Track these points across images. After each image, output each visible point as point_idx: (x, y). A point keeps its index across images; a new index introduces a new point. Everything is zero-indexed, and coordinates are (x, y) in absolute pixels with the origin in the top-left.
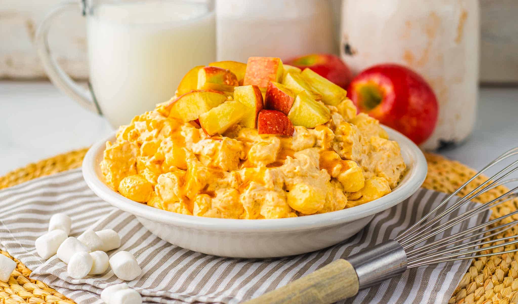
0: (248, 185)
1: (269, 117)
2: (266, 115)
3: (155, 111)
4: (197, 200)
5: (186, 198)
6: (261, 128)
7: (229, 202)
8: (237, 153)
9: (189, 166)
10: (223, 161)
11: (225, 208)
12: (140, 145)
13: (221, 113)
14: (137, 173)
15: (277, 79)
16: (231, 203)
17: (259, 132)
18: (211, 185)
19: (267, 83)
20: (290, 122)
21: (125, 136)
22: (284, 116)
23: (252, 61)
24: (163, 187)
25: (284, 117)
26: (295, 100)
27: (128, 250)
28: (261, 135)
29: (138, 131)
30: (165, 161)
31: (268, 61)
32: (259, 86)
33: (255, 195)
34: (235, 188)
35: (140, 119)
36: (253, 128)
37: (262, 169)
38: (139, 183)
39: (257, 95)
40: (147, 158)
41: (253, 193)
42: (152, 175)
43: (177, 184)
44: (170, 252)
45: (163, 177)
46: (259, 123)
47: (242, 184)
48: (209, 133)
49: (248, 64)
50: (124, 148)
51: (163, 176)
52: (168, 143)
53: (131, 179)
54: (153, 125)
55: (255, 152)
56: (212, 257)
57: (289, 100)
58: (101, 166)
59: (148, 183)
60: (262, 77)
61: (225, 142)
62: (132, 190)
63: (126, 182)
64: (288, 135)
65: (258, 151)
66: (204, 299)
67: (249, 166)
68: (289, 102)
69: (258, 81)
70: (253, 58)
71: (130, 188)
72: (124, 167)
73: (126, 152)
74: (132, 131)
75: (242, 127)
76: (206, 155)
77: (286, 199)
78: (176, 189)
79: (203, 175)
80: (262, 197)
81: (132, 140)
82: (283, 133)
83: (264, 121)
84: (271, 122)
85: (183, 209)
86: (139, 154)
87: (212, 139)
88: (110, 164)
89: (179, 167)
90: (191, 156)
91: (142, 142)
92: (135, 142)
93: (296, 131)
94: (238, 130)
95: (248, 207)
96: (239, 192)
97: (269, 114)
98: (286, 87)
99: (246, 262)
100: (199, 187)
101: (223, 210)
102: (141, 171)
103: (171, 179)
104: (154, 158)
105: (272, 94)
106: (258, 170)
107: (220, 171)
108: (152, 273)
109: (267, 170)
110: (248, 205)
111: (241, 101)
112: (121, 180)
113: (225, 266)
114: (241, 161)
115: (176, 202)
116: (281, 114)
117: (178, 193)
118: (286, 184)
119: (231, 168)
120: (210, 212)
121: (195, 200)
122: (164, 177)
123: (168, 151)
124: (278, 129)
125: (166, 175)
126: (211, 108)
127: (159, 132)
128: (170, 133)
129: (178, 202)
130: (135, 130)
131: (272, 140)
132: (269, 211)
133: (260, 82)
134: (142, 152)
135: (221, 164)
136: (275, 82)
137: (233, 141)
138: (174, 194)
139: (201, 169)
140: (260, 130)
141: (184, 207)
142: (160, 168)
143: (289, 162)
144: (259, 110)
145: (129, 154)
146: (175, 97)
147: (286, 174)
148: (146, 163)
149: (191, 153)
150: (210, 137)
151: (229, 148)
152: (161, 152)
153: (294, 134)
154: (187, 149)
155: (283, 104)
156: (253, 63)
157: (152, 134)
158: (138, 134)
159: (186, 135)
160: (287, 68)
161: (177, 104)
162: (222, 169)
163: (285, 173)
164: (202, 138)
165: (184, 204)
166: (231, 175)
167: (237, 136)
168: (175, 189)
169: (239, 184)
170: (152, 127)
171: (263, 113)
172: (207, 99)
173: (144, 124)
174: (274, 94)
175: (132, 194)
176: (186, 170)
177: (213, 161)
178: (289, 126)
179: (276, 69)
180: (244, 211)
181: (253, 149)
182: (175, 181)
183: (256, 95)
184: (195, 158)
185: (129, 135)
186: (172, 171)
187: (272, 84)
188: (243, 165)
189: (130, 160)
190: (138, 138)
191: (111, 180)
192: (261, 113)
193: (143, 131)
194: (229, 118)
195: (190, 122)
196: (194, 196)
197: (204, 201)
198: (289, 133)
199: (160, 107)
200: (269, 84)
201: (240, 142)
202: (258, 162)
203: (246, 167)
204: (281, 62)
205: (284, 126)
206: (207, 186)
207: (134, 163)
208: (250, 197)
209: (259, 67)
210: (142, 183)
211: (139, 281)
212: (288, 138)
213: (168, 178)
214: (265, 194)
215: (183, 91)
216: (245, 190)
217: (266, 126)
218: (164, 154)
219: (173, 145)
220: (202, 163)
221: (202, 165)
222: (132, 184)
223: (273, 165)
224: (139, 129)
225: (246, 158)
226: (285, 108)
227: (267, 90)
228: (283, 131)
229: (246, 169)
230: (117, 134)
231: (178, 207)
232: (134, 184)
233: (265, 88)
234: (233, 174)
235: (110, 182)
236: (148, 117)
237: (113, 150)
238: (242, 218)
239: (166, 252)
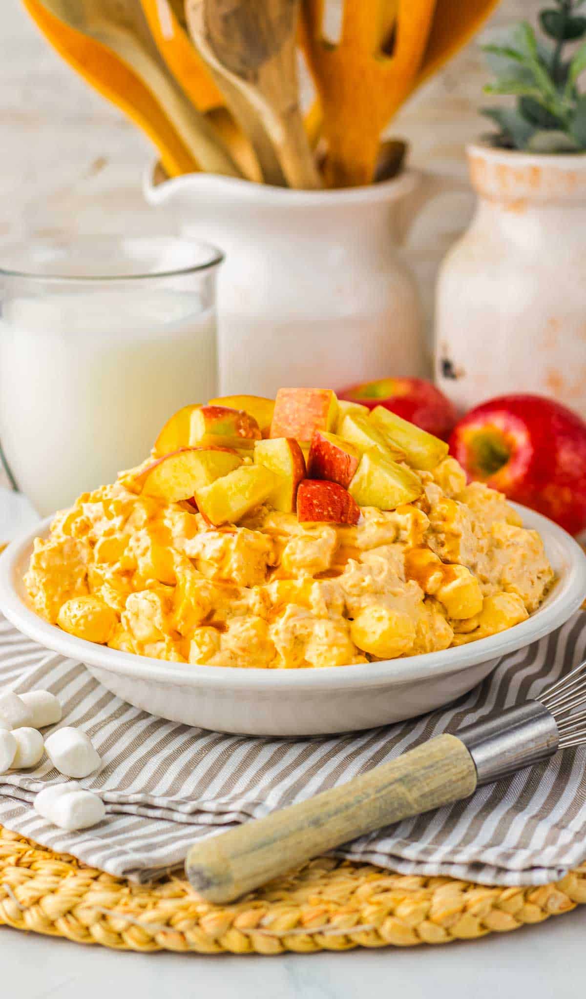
0: (283, 610)
1: (316, 493)
2: (311, 488)
3: (117, 485)
4: (196, 638)
5: (176, 633)
6: (303, 511)
7: (250, 639)
8: (263, 554)
9: (180, 578)
10: (239, 569)
11: (244, 650)
12: (92, 543)
13: (233, 486)
14: (89, 592)
15: (328, 427)
16: (254, 641)
17: (299, 518)
18: (219, 611)
19: (310, 434)
20: (353, 501)
21: (66, 529)
22: (342, 489)
23: (284, 396)
24: (137, 615)
25: (342, 491)
26: (361, 463)
27: (75, 725)
28: (303, 523)
29: (88, 518)
30: (137, 571)
31: (312, 396)
32: (297, 438)
33: (295, 626)
34: (259, 615)
35: (91, 499)
36: (288, 512)
37: (306, 581)
38: (94, 610)
39: (295, 454)
40: (105, 565)
41: (291, 623)
42: (115, 595)
43: (159, 611)
44: (148, 728)
45: (135, 599)
46: (298, 502)
47: (272, 608)
48: (213, 521)
49: (277, 401)
50: (66, 549)
51: (135, 596)
52: (143, 540)
53: (80, 603)
54: (117, 510)
55: (293, 554)
56: (222, 735)
57: (350, 462)
58: (26, 580)
59: (110, 609)
60: (303, 423)
61: (242, 536)
62: (82, 621)
63: (70, 608)
64: (349, 522)
65: (298, 551)
66: (211, 806)
67: (283, 578)
68: (349, 465)
69: (295, 430)
70: (285, 391)
71: (78, 617)
72: (67, 583)
73: (69, 556)
74: (79, 520)
75: (270, 510)
76: (209, 559)
77: (349, 632)
78: (158, 618)
79: (204, 594)
80: (309, 630)
81: (80, 536)
82: (340, 518)
83: (308, 499)
84: (319, 501)
85: (170, 653)
86: (92, 559)
87: (219, 531)
88: (43, 578)
89: (162, 580)
90: (183, 561)
91: (97, 538)
92: (84, 539)
93: (364, 516)
94: (263, 515)
95: (284, 648)
96: (268, 621)
97: (315, 487)
98: (344, 439)
99: (280, 743)
100: (198, 615)
101: (240, 653)
102: (95, 589)
103: (150, 601)
104: (118, 566)
105: (319, 452)
106: (299, 583)
107: (235, 587)
108: (119, 765)
109: (316, 585)
110: (283, 644)
111: (267, 466)
112: (62, 605)
113: (244, 750)
114: (270, 569)
115: (159, 641)
116: (337, 488)
117: (162, 626)
118: (349, 607)
119: (252, 581)
120: (217, 658)
121: (192, 638)
122: (137, 597)
123: (144, 554)
124: (332, 513)
125: (141, 595)
126: (217, 479)
127: (126, 520)
128: (145, 521)
129: (163, 640)
130: (83, 517)
131: (322, 531)
132: (321, 654)
133: (299, 432)
134: (97, 556)
135: (234, 574)
136: (325, 430)
137: (255, 535)
138: (156, 628)
139: (201, 583)
140: (300, 515)
141: (173, 649)
142: (130, 583)
143: (353, 570)
144: (298, 481)
145: (75, 560)
146: (152, 460)
147: (348, 591)
148: (104, 574)
149: (182, 556)
150: (215, 528)
151: (249, 546)
152: (131, 555)
153: (359, 520)
154: (175, 549)
155: (340, 470)
156: (285, 399)
157: (114, 525)
158: (89, 523)
159: (173, 525)
160: (345, 405)
161: (155, 472)
162: (237, 584)
163: (347, 588)
164: (201, 530)
165: (172, 644)
166: (254, 594)
167: (261, 526)
168: (156, 619)
169: (268, 609)
170: (114, 513)
171: (306, 485)
172: (208, 464)
173: (98, 507)
174: (323, 453)
175: (82, 628)
176: (174, 585)
177: (221, 569)
178: (350, 507)
179: (326, 408)
180: (276, 654)
181: (291, 547)
182: (156, 604)
183: (294, 455)
184: (190, 565)
185: (73, 526)
186: (151, 588)
187: (319, 435)
188: (273, 576)
189: (76, 570)
190: (90, 532)
191: (43, 606)
192: (301, 485)
193: (98, 519)
194: (247, 494)
195: (179, 503)
196: (191, 631)
197: (207, 639)
198: (351, 520)
199: (125, 476)
200: (314, 434)
201: (267, 536)
202: (299, 570)
203: (278, 579)
204: (334, 396)
205: (343, 507)
206: (212, 613)
207: (83, 575)
208: (286, 630)
209: (296, 405)
210: (98, 609)
211: (97, 778)
212: (350, 527)
213: (145, 600)
214: (313, 625)
215: (166, 450)
216: (277, 619)
217: (311, 508)
218: (135, 559)
219: (152, 544)
220: (202, 574)
221: (203, 576)
222: (82, 611)
223: (324, 575)
224: (91, 516)
225: (278, 563)
226: (343, 476)
227: (311, 446)
228: (341, 516)
229: (279, 582)
230: (53, 524)
231: (163, 650)
232: (85, 611)
233: (307, 441)
234: (255, 592)
235: (42, 609)
236: (106, 495)
237: (46, 553)
238: (274, 667)
239: (141, 728)
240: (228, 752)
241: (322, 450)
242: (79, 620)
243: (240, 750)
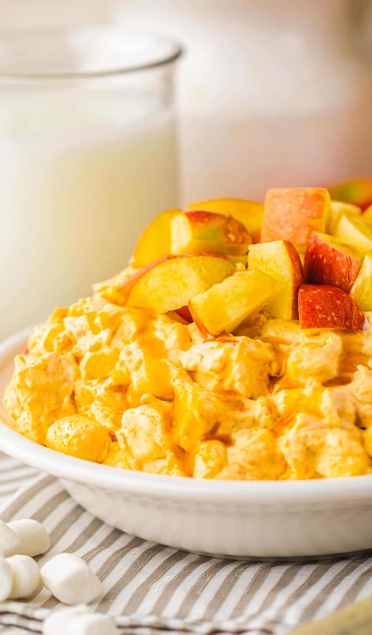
0: (293, 420)
1: (318, 297)
2: (311, 293)
3: (97, 297)
4: (201, 452)
5: (178, 450)
6: (306, 317)
7: (259, 452)
8: (264, 364)
9: (179, 391)
10: (242, 380)
11: (253, 463)
12: (77, 360)
13: (229, 293)
14: (77, 412)
15: (323, 229)
16: (263, 453)
17: (302, 325)
18: (224, 424)
19: (305, 237)
20: (356, 305)
21: (48, 345)
22: (344, 294)
23: (274, 197)
24: (134, 432)
25: (344, 295)
26: (363, 265)
27: (71, 550)
28: (306, 330)
29: (71, 333)
30: (130, 386)
31: (306, 196)
32: (292, 241)
33: (306, 436)
34: (266, 427)
35: (70, 313)
36: (287, 319)
37: (315, 390)
38: (88, 429)
39: (293, 257)
40: (94, 382)
41: (302, 434)
42: (107, 412)
43: (159, 426)
44: (142, 555)
45: (132, 415)
46: (300, 307)
47: (279, 420)
48: (211, 332)
49: (267, 203)
50: (51, 366)
51: (132, 412)
52: (134, 353)
53: (71, 422)
54: (103, 323)
55: (300, 361)
56: (221, 560)
57: (351, 264)
58: (6, 401)
59: (103, 427)
60: (297, 225)
61: (243, 345)
62: (75, 441)
63: (60, 427)
64: (354, 328)
65: (305, 359)
66: (229, 625)
67: (289, 387)
68: (350, 268)
69: (289, 234)
70: (275, 191)
71: (70, 437)
72: (53, 402)
73: (54, 373)
74: (61, 335)
75: (268, 318)
76: (209, 371)
77: (362, 442)
78: (158, 434)
79: (209, 406)
80: (321, 440)
81: (64, 352)
82: (345, 324)
83: (310, 304)
84: (322, 306)
85: (172, 471)
86: (78, 376)
87: (218, 341)
88: (28, 397)
89: (159, 395)
90: (180, 374)
91: (82, 353)
92: (69, 355)
93: (369, 320)
94: (261, 323)
95: (295, 460)
96: (275, 433)
97: (316, 291)
98: (344, 241)
99: (289, 565)
100: (202, 429)
101: (250, 467)
102: (83, 408)
103: (148, 416)
104: (109, 381)
105: (317, 254)
106: (308, 391)
107: (238, 398)
108: (120, 592)
109: (326, 392)
110: (296, 456)
111: (264, 271)
112: (50, 425)
113: (250, 573)
114: (273, 380)
115: (159, 458)
116: (338, 291)
117: (164, 441)
118: (361, 416)
119: (256, 392)
120: (225, 472)
121: (197, 452)
122: (134, 413)
123: (137, 368)
124: (336, 319)
125: (138, 410)
126: (211, 286)
127: (113, 334)
128: (134, 334)
129: (164, 458)
130: (66, 332)
131: (328, 338)
132: (334, 465)
133: (293, 235)
134: (83, 373)
135: (237, 386)
136: (321, 232)
137: (256, 343)
138: (155, 443)
139: (203, 395)
140: (303, 321)
141: (176, 466)
142: (124, 399)
143: (363, 376)
144: (297, 286)
145: (61, 377)
146: (131, 271)
147: (359, 398)
148: (96, 390)
149: (178, 369)
150: (213, 337)
151: (250, 355)
152: (124, 369)
153: (365, 325)
154: (171, 362)
155: (340, 273)
156: (276, 200)
157: (101, 339)
158: (72, 339)
159: (166, 337)
160: (336, 206)
161: (142, 281)
162: (240, 395)
163: (358, 395)
164: (195, 341)
165: (175, 460)
166: (260, 404)
167: (259, 335)
168: (156, 434)
169: (275, 420)
170: (100, 326)
171: (306, 291)
172: (201, 270)
173: (82, 321)
174: (321, 256)
175: (76, 448)
176: (170, 400)
177: (222, 380)
178: (354, 311)
179: (320, 210)
180: (286, 466)
181: (297, 355)
182: (155, 420)
183: (292, 259)
184: (188, 378)
185: (55, 343)
186: (146, 402)
187: (316, 237)
188: (277, 387)
189: (62, 388)
190: (74, 347)
191: (29, 428)
192: (301, 290)
193: (82, 333)
194: (245, 302)
195: (168, 314)
196: (194, 446)
197: (213, 452)
198: (355, 325)
199: (104, 289)
200: (309, 236)
201: (267, 344)
202: (306, 378)
203: (284, 388)
204: (328, 195)
205: (346, 312)
206: (216, 426)
207: (70, 393)
208: (298, 441)
209: (288, 206)
210: (91, 427)
211: (99, 606)
212: (355, 333)
213: (144, 416)
214: (325, 434)
215: (147, 260)
216: (286, 430)
217: (314, 314)
218: (129, 374)
219: (145, 357)
220: (202, 387)
221: (202, 388)
222: (74, 430)
223: (333, 383)
224: (75, 331)
225: (281, 374)
226: (344, 280)
227: (307, 250)
228: (345, 322)
229: (285, 392)
230: (31, 341)
231: (164, 467)
232: (78, 430)
233: (302, 245)
234: (262, 403)
235: (27, 431)
236: (87, 308)
237: (30, 371)
238: (284, 479)
239: (135, 556)
240: (234, 575)
241: (320, 253)
242: (71, 440)
243: (247, 573)
